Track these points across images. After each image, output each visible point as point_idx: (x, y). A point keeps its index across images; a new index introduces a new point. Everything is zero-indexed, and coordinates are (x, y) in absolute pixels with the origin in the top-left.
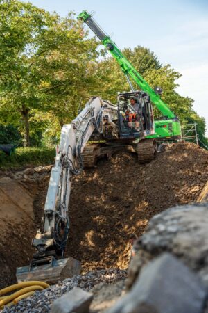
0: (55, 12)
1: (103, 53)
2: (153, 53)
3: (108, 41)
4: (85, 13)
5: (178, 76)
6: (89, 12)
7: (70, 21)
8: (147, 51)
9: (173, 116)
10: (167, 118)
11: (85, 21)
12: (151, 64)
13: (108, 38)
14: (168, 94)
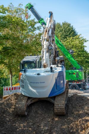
0: (11, 3)
1: (39, 28)
2: (73, 26)
3: (42, 21)
4: (30, 4)
5: (86, 41)
6: (32, 4)
7: (20, 9)
8: (69, 25)
9: (79, 68)
10: (75, 69)
11: (29, 9)
12: (71, 32)
13: (43, 19)
14: (79, 51)
